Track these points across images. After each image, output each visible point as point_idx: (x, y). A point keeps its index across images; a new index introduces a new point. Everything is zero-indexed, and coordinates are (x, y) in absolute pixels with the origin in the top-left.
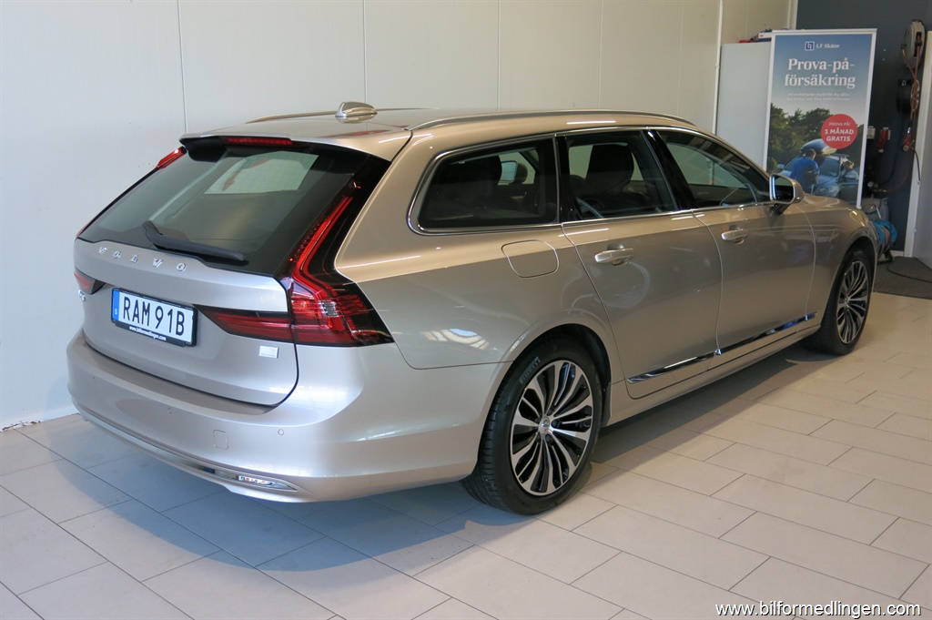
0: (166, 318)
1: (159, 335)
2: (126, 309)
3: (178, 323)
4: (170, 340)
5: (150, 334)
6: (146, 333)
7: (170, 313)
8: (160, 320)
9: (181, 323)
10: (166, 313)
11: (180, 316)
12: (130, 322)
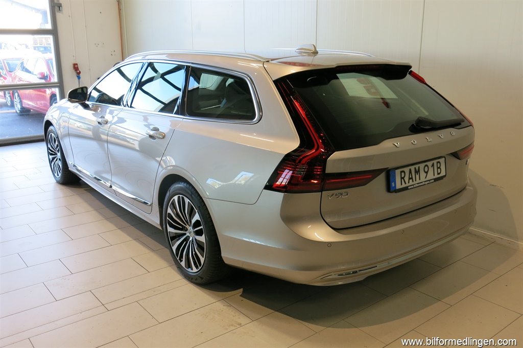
0: (431, 170)
1: (429, 180)
2: (402, 178)
3: (438, 168)
4: (436, 180)
5: (423, 183)
6: (421, 184)
7: (433, 165)
8: (427, 173)
9: (439, 168)
10: (430, 166)
11: (439, 164)
12: (407, 185)
